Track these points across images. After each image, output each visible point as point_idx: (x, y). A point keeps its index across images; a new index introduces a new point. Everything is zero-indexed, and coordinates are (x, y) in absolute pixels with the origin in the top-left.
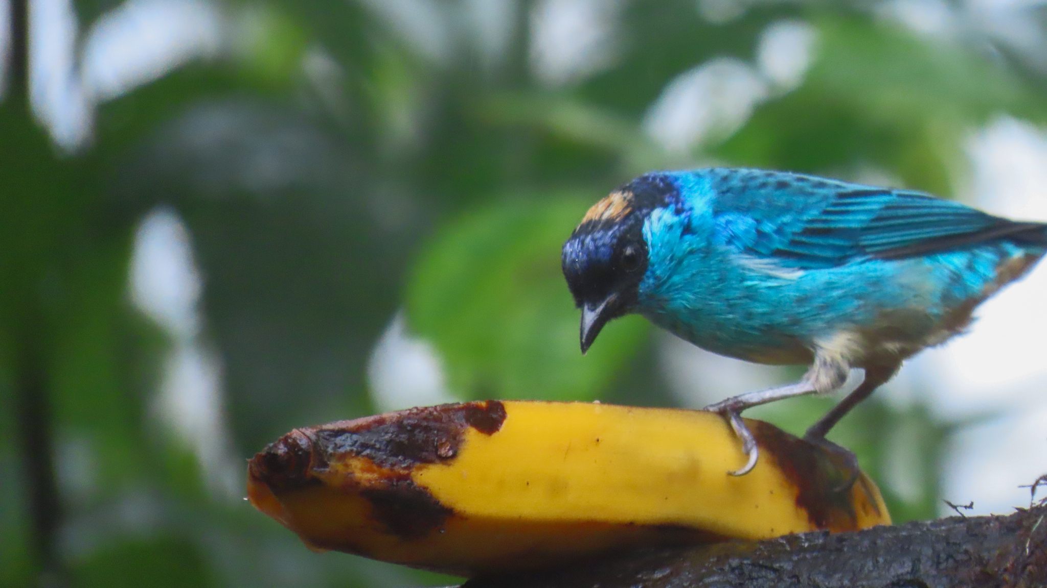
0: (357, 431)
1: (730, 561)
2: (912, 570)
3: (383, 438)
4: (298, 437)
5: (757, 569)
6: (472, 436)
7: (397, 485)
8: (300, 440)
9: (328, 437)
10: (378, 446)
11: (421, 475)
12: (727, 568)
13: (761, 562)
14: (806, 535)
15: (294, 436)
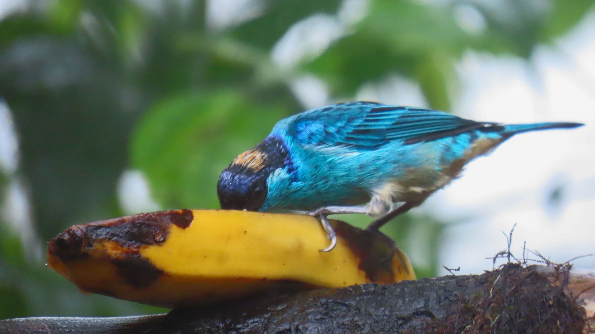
0: (109, 226)
1: (321, 300)
2: (425, 305)
3: (124, 230)
4: (76, 230)
5: (336, 304)
6: (174, 230)
7: (132, 257)
8: (77, 231)
9: (93, 230)
10: (121, 235)
11: (145, 251)
12: (319, 304)
13: (338, 301)
14: (364, 285)
15: (74, 229)
